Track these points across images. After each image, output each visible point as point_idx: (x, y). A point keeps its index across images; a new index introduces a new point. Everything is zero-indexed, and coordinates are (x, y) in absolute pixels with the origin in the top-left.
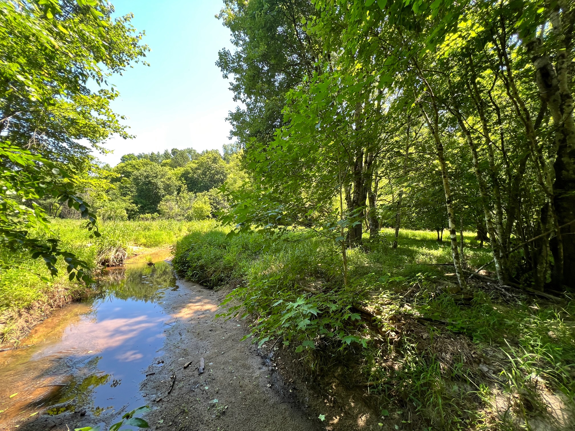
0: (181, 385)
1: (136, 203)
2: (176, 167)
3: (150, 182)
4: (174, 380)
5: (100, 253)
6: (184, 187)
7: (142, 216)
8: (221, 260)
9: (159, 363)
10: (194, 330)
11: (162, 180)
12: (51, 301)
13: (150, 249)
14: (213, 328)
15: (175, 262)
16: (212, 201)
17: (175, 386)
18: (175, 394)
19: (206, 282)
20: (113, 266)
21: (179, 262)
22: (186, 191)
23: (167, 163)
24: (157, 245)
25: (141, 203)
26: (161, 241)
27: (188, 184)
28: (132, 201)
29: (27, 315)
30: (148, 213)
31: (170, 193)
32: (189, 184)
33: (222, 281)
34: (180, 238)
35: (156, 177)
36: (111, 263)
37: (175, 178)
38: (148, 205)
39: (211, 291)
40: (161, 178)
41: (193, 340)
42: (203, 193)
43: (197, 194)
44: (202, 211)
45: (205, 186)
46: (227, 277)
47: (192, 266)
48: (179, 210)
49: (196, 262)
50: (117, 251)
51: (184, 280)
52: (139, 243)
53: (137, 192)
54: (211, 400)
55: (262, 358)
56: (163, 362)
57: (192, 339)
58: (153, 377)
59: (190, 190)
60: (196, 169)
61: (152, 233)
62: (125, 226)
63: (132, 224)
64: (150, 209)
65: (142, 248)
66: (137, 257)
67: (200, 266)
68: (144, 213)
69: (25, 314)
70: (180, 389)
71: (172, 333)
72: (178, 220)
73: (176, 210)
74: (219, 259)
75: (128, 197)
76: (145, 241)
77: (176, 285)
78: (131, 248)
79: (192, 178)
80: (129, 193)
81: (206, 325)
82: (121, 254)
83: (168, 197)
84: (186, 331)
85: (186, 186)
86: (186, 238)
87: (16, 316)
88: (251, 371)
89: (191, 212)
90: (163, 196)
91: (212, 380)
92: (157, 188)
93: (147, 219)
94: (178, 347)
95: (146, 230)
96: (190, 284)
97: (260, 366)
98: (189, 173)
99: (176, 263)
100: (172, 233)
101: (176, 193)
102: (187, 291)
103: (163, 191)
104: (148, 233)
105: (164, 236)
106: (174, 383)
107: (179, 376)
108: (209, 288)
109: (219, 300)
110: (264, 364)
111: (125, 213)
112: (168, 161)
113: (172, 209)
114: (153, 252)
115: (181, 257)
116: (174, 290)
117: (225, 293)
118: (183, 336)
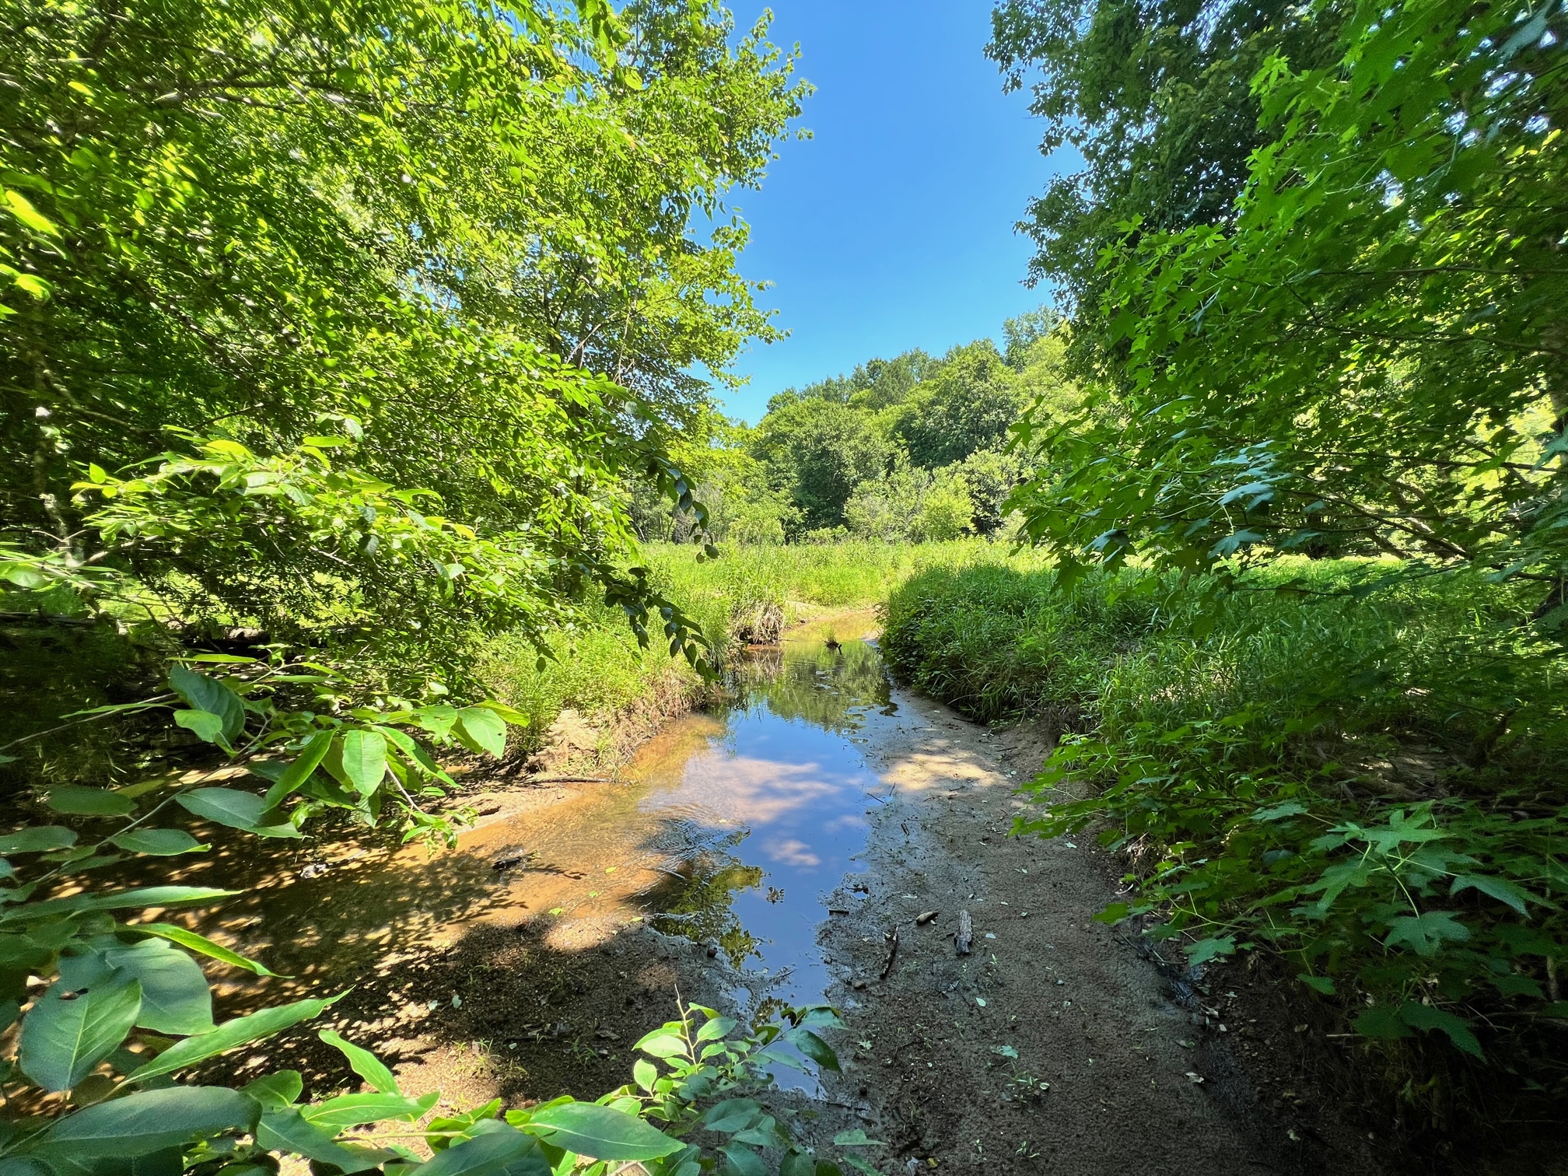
0: (913, 965)
1: (798, 504)
2: (882, 406)
3: (825, 452)
4: (894, 947)
5: (736, 613)
6: (903, 455)
7: (811, 533)
8: (1010, 646)
9: (857, 890)
10: (939, 828)
11: (852, 443)
12: (661, 702)
13: (830, 610)
14: (991, 835)
15: (886, 644)
16: (975, 487)
17: (896, 964)
18: (898, 984)
19: (967, 702)
20: (759, 642)
21: (895, 645)
22: (907, 467)
23: (861, 401)
24: (845, 602)
25: (810, 503)
26: (853, 591)
27: (911, 448)
28: (791, 500)
29: (627, 722)
30: (824, 526)
31: (871, 475)
32: (915, 445)
33: (1012, 706)
34: (897, 586)
35: (838, 437)
36: (756, 636)
37: (879, 434)
38: (824, 507)
39: (981, 730)
40: (849, 439)
41: (937, 854)
42: (951, 467)
43: (935, 471)
44: (949, 517)
45: (954, 448)
46: (1028, 696)
47: (929, 657)
48: (892, 515)
49: (938, 647)
50: (766, 610)
51: (909, 693)
52: (809, 595)
53: (800, 478)
54: (996, 1042)
55: (1160, 970)
56: (866, 890)
57: (934, 849)
58: (845, 922)
59: (917, 460)
60: (933, 403)
61: (833, 571)
62: (779, 556)
63: (792, 551)
64: (827, 516)
65: (814, 606)
66: (806, 627)
67: (950, 659)
68: (815, 527)
69: (625, 722)
70: (910, 975)
71: (884, 821)
72: (890, 542)
73: (885, 515)
74: (1003, 642)
75: (784, 492)
76: (820, 590)
77: (892, 700)
78: (794, 606)
79: (921, 429)
80: (785, 482)
81: (970, 819)
82: (773, 618)
83: (865, 484)
84: (918, 825)
85: (906, 452)
86: (912, 584)
87: (613, 722)
88: (1122, 1001)
89: (920, 519)
90: (855, 483)
91: (996, 987)
92: (841, 465)
93: (823, 541)
94: (902, 863)
95: (822, 566)
96: (927, 703)
97: (1154, 997)
98: (914, 417)
99: (889, 645)
100: (878, 574)
101: (883, 473)
102: (918, 721)
103: (854, 471)
104: (824, 572)
105: (861, 580)
106: (893, 953)
107: (906, 941)
108: (974, 722)
109: (1006, 758)
110: (1170, 995)
111: (779, 529)
112: (865, 393)
113: (874, 513)
114: (838, 616)
115: (901, 631)
116: (887, 713)
117: (1024, 743)
118: (912, 838)
